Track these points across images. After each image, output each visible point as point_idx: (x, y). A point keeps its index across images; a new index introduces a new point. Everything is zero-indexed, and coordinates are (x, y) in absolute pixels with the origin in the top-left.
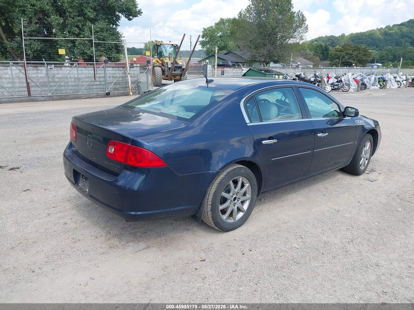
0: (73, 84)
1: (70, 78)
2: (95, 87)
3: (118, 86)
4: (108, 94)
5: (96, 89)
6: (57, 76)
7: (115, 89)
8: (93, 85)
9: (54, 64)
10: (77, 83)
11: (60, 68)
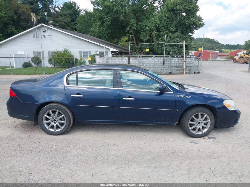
0: (153, 67)
1: (152, 64)
2: (165, 69)
3: (179, 69)
4: (170, 73)
5: (166, 70)
6: (145, 62)
7: (177, 70)
8: (164, 68)
9: (143, 56)
10: (155, 66)
11: (147, 59)
